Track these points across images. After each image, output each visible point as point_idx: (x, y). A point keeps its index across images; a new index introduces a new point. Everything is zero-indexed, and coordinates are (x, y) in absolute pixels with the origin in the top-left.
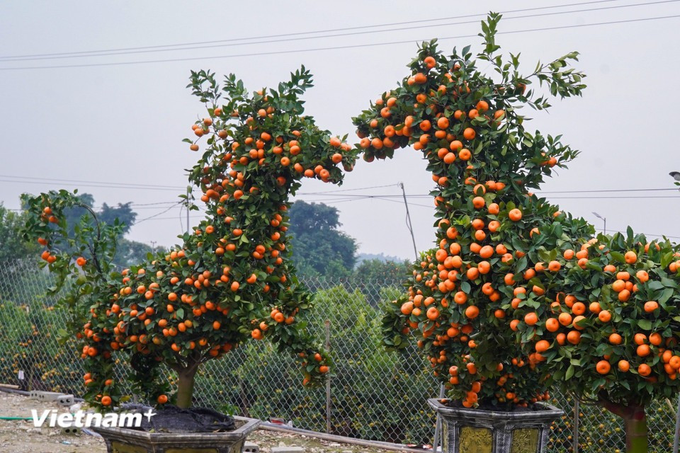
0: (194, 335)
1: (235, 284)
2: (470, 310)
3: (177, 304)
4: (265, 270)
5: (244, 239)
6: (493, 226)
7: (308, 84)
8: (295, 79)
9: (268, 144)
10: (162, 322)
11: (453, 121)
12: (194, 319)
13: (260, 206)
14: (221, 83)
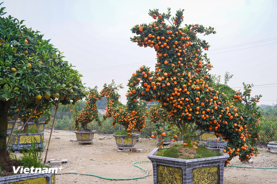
0: (85, 120)
1: (89, 113)
2: (109, 115)
3: (83, 116)
4: (93, 111)
5: (90, 107)
6: (111, 105)
7: (97, 88)
8: (96, 87)
9: (92, 95)
10: (82, 118)
11: (108, 93)
12: (85, 118)
13: (92, 103)
14: (88, 88)
